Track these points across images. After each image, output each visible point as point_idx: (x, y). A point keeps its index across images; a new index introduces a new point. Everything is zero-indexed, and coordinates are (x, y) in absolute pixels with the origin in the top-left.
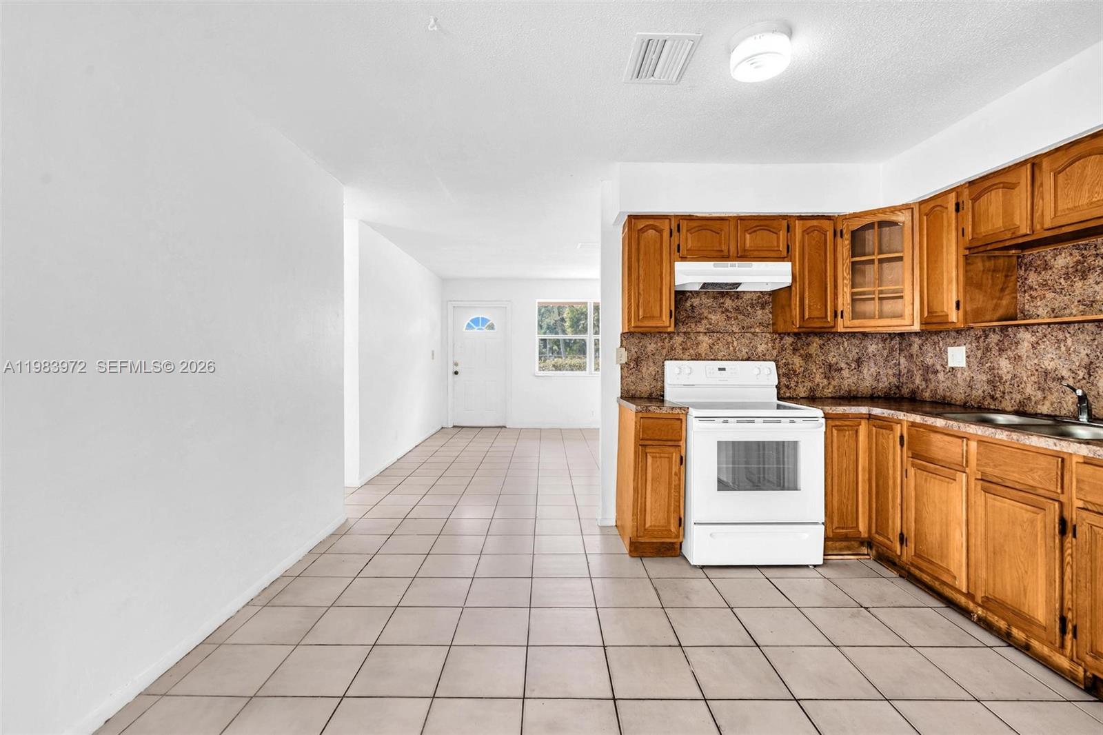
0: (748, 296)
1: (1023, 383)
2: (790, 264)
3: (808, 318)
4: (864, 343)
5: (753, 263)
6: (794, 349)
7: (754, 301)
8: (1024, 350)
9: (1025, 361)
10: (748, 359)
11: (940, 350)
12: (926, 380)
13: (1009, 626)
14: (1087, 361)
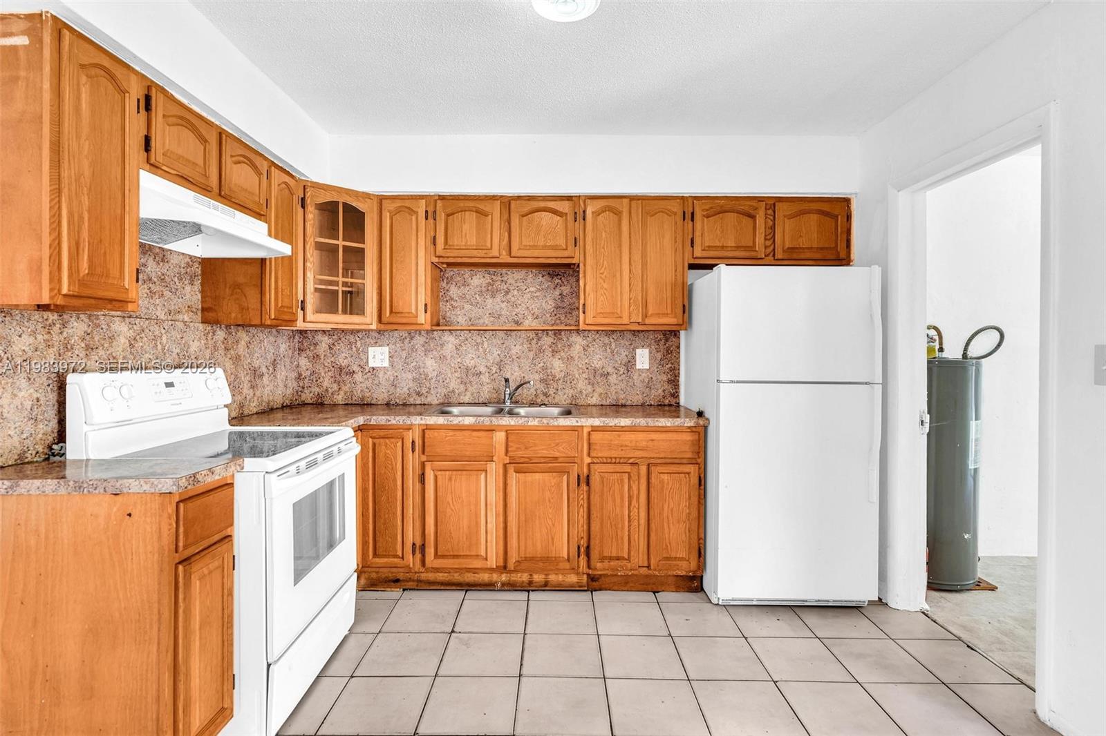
0: (176, 260)
1: (448, 379)
5: (235, 211)
7: (182, 270)
8: (449, 351)
9: (449, 360)
11: (359, 350)
13: (531, 575)
14: (498, 359)
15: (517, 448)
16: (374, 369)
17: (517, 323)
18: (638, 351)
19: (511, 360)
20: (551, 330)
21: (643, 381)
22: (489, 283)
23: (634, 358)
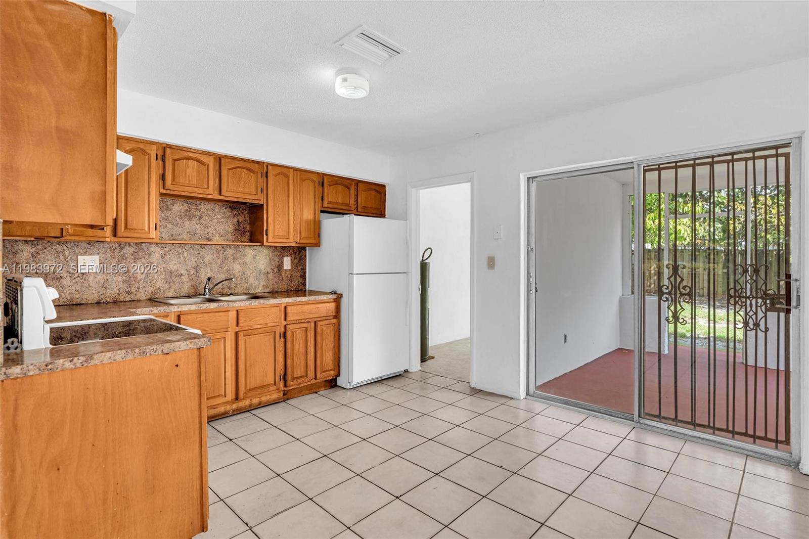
13: (251, 400)
14: (195, 264)
15: (245, 321)
16: (83, 274)
17: (208, 239)
18: (285, 259)
19: (205, 265)
20: (233, 245)
21: (287, 277)
22: (187, 210)
23: (282, 262)
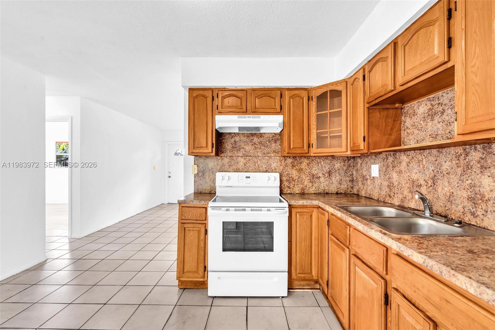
0: (267, 136)
1: (403, 187)
2: (282, 116)
3: (293, 148)
4: (333, 162)
5: (261, 116)
6: (293, 166)
7: (270, 138)
8: (403, 167)
9: (404, 174)
10: (266, 172)
11: (369, 167)
12: (363, 184)
15: (355, 245)
16: (374, 177)
19: (442, 175)
22: (430, 109)
